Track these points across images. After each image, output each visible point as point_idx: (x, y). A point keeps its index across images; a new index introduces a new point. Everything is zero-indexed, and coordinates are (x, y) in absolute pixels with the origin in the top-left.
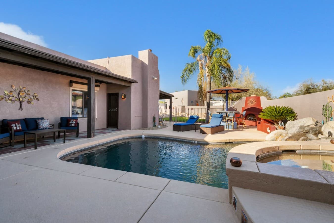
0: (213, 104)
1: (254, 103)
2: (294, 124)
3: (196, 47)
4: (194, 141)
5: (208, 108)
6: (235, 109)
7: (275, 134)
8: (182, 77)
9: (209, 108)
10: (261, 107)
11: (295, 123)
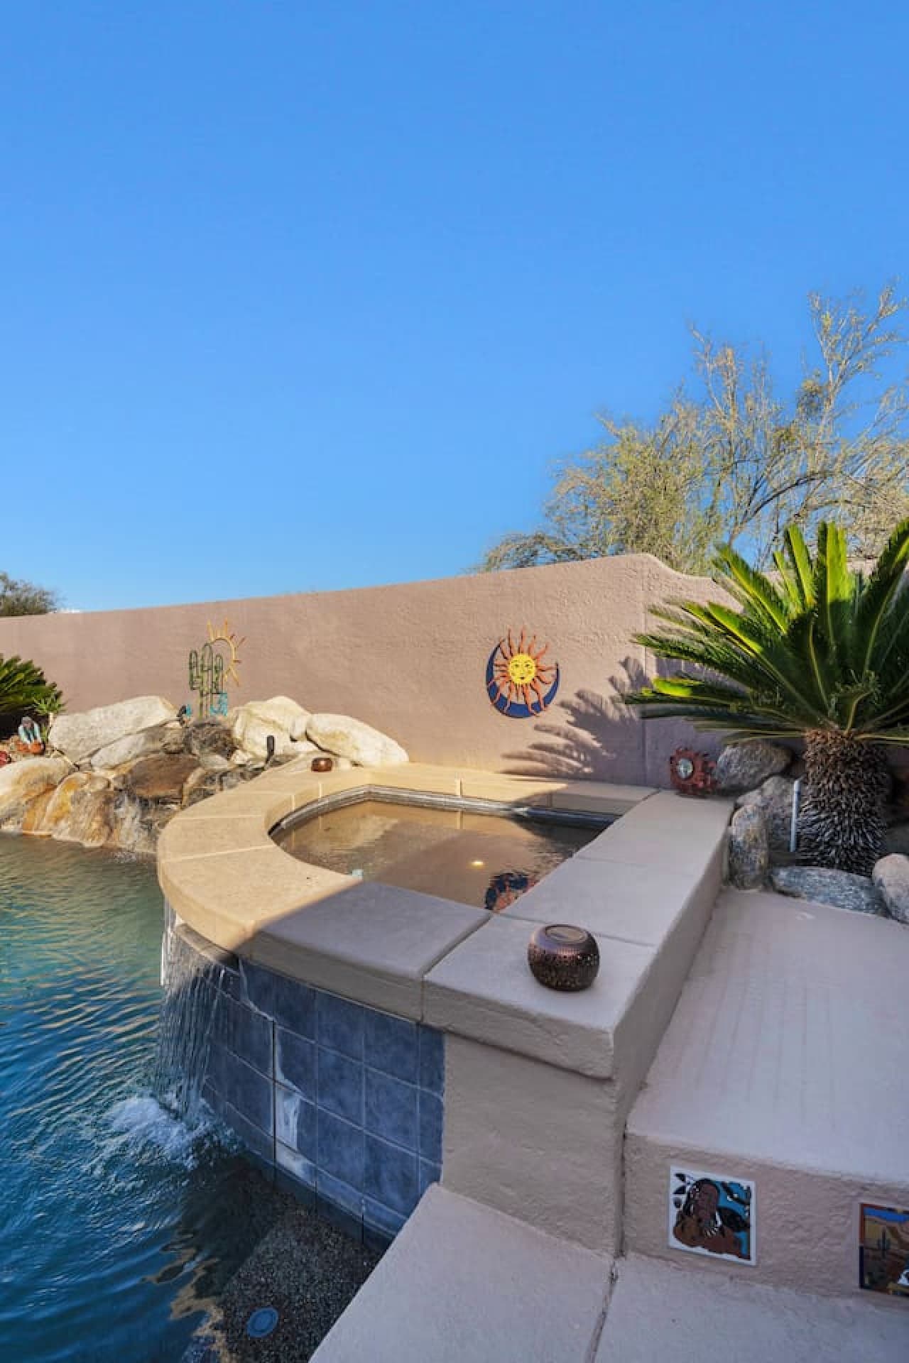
2: (92, 728)
7: (18, 782)
11: (94, 721)
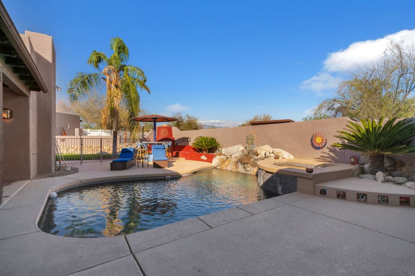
0: (89, 133)
1: (167, 133)
2: (230, 151)
3: (100, 53)
4: (167, 177)
5: (115, 138)
6: (149, 140)
8: (69, 91)
9: (117, 138)
10: (173, 137)
